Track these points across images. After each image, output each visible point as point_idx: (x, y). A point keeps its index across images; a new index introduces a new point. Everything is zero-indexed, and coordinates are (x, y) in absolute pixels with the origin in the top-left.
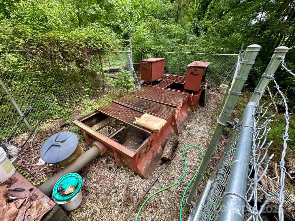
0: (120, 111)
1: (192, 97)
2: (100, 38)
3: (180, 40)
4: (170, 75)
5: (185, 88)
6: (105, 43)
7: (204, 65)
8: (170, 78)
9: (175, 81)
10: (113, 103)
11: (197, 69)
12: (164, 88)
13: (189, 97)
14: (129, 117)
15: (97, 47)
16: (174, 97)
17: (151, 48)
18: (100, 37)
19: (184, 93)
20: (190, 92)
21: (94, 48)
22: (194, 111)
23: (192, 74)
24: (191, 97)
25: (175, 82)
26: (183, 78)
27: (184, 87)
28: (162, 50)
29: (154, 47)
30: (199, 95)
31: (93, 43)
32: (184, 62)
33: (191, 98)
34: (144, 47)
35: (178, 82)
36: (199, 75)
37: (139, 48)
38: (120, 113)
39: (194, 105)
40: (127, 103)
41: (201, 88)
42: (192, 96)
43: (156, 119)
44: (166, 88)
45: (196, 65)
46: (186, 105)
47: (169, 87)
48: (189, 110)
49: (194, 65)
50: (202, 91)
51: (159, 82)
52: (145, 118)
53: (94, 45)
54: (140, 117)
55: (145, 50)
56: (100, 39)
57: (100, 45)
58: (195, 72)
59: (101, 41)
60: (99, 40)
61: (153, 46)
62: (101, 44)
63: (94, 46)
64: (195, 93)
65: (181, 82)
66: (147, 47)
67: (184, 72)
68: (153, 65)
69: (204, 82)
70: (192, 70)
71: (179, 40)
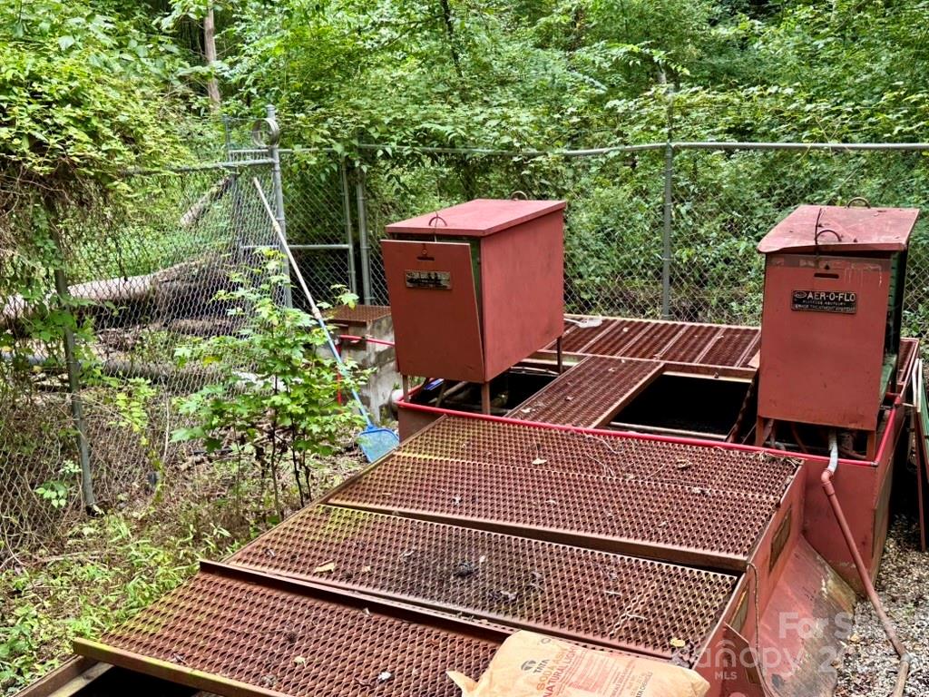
0: (291, 639)
1: (832, 478)
2: (75, 84)
3: (636, 49)
4: (606, 323)
5: (763, 411)
6: (103, 115)
7: (881, 232)
8: (613, 341)
9: (659, 361)
10: (210, 578)
11: (835, 264)
12: (591, 428)
13: (810, 483)
14: (385, 676)
15: (53, 150)
16: (697, 490)
17: (426, 125)
18: (71, 78)
19: (761, 453)
20: (812, 438)
21: (31, 156)
22: (874, 595)
23: (801, 301)
24: (825, 476)
25: (666, 368)
26: (718, 336)
27: (753, 402)
28: (520, 138)
29: (448, 121)
30: (881, 459)
31: (27, 122)
32: (688, 212)
33: (824, 488)
34: (375, 122)
35: (683, 369)
36: (860, 303)
37: (334, 133)
38: (299, 659)
39: (863, 544)
40: (331, 566)
41: (889, 401)
42: (832, 467)
43: (622, 669)
44: (605, 424)
45: (827, 240)
46: (795, 551)
47: (629, 413)
48: (829, 585)
49: (805, 237)
50: (897, 423)
51: (544, 380)
52: (525, 667)
53: (31, 137)
54: (486, 667)
55: (382, 140)
56: (76, 91)
57: (72, 131)
58: (823, 287)
59: (77, 104)
60: (65, 100)
61: (440, 108)
62: (82, 122)
63: (38, 147)
64: (849, 440)
65: (708, 371)
66: (400, 116)
67: (701, 283)
68: (489, 253)
69: (897, 352)
70: (803, 278)
71: (631, 53)
